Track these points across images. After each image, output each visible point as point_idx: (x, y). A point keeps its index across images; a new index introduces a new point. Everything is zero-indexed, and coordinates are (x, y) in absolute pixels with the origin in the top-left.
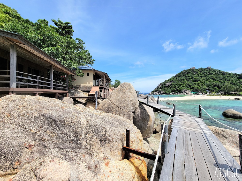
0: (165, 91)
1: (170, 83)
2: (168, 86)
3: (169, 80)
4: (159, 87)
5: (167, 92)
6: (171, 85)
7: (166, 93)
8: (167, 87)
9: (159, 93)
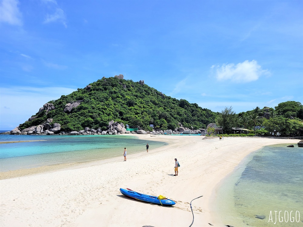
0: (65, 124)
1: (77, 105)
2: (71, 112)
3: (72, 97)
4: (46, 113)
5: (70, 126)
6: (80, 108)
7: (68, 130)
8: (68, 112)
9: (45, 129)
